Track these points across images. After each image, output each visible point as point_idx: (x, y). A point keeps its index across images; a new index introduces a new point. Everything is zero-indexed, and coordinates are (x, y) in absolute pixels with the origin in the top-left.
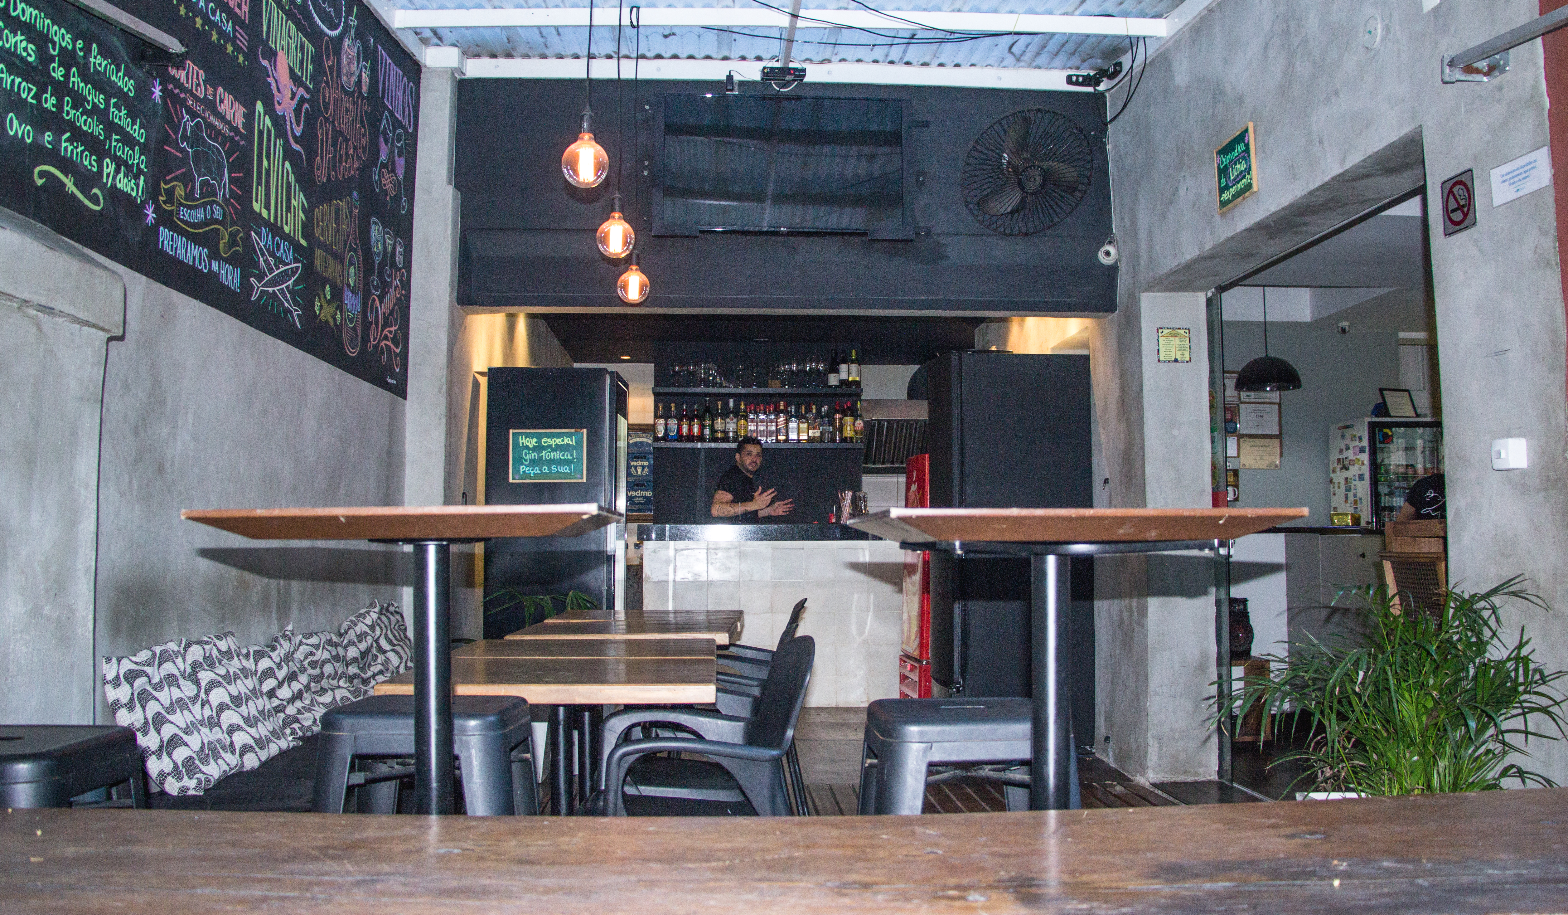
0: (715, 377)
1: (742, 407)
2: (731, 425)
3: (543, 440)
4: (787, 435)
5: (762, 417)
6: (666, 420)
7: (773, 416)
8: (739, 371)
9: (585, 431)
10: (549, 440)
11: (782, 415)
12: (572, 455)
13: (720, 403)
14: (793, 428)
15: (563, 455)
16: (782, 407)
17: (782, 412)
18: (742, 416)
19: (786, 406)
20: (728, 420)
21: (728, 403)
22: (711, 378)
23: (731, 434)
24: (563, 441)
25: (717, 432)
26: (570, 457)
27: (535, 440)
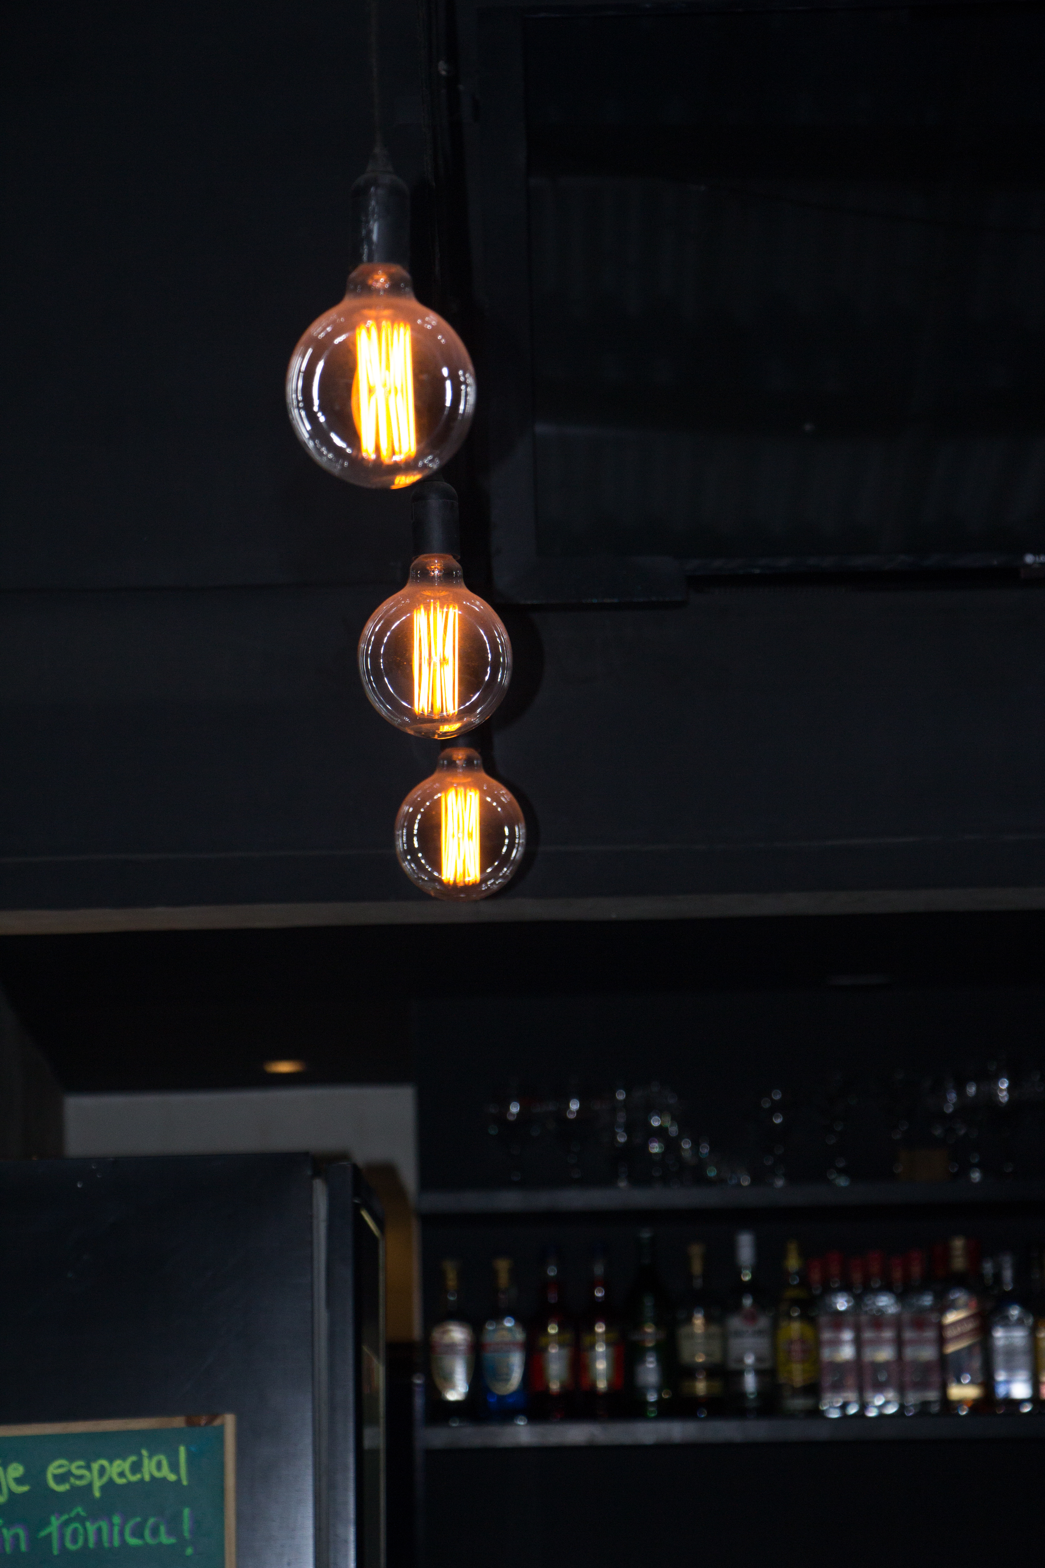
0: (672, 1145)
1: (793, 1263)
2: (749, 1341)
3: (54, 1469)
4: (988, 1383)
5: (885, 1302)
6: (476, 1328)
7: (927, 1300)
8: (772, 1111)
9: (229, 1421)
10: (76, 1467)
11: (959, 1296)
12: (174, 1529)
13: (696, 1251)
14: (1010, 1352)
15: (138, 1532)
16: (959, 1262)
17: (961, 1281)
18: (796, 1302)
19: (975, 1256)
20: (736, 1323)
21: (731, 1249)
22: (655, 1148)
23: (750, 1382)
24: (136, 1468)
25: (690, 1372)
26: (165, 1539)
27: (16, 1470)
